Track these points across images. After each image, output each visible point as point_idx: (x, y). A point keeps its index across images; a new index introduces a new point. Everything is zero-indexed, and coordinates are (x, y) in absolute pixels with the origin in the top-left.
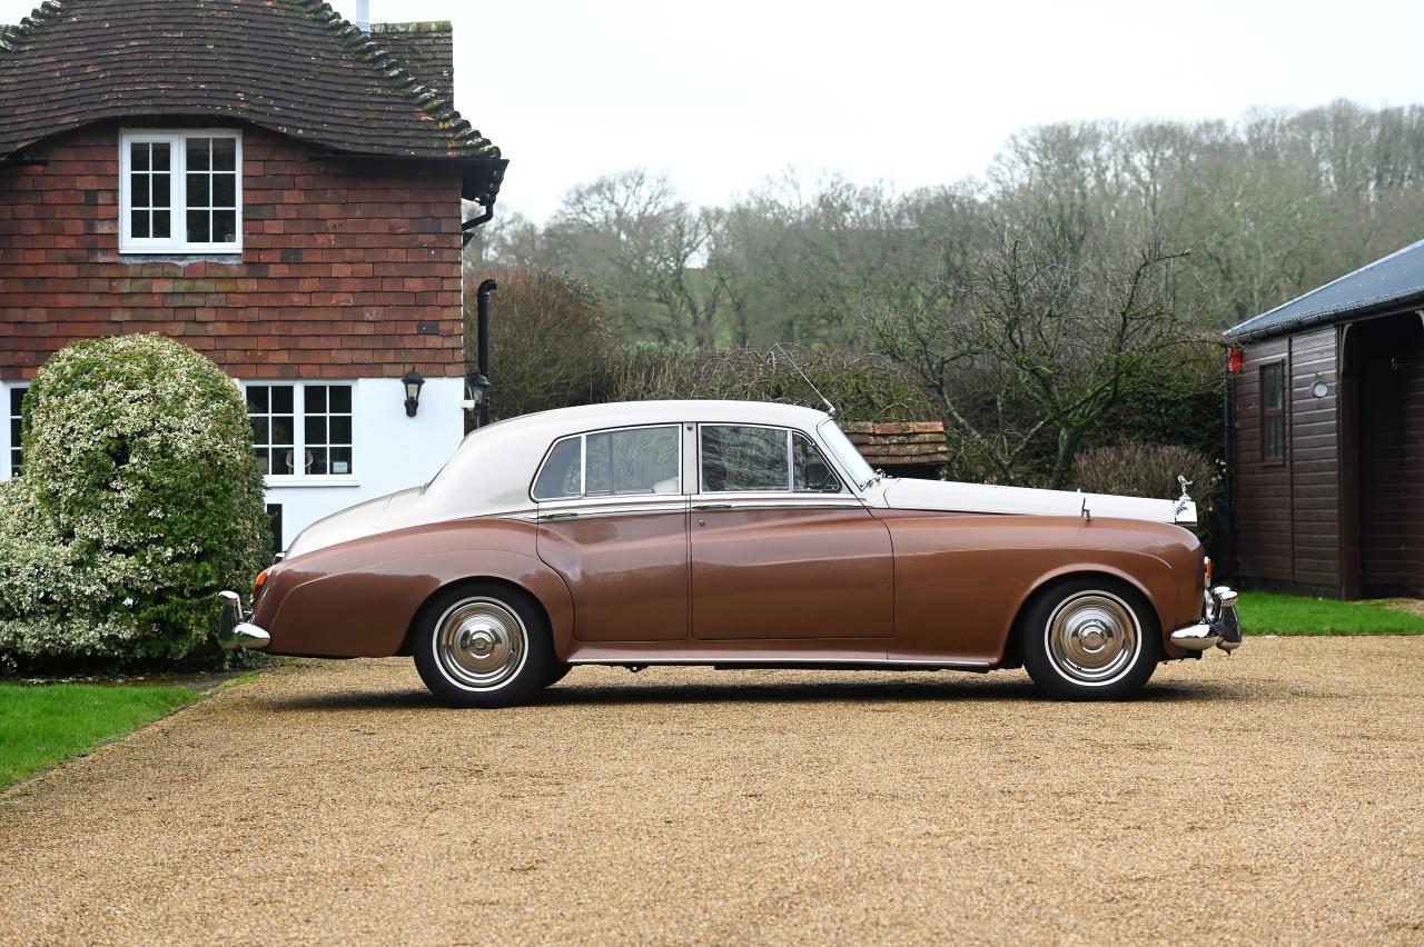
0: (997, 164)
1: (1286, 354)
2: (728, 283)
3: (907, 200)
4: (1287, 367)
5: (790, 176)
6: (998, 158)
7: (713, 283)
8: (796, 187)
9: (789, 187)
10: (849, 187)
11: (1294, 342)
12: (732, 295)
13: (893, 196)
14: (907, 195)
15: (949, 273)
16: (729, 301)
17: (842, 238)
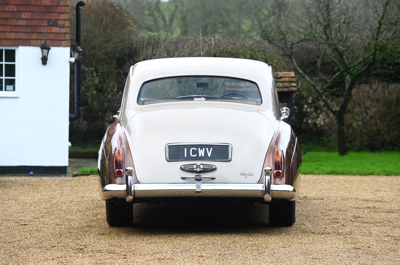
2: (180, 8)
7: (173, 8)
12: (181, 13)
16: (179, 16)
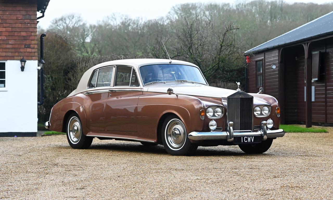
0: (169, 14)
1: (263, 58)
2: (97, 45)
3: (146, 23)
4: (264, 61)
5: (113, 17)
6: (169, 13)
7: (93, 45)
8: (115, 20)
9: (113, 20)
10: (130, 19)
11: (266, 54)
12: (98, 48)
13: (142, 22)
14: (146, 22)
15: (157, 43)
16: (97, 50)
17: (128, 33)
